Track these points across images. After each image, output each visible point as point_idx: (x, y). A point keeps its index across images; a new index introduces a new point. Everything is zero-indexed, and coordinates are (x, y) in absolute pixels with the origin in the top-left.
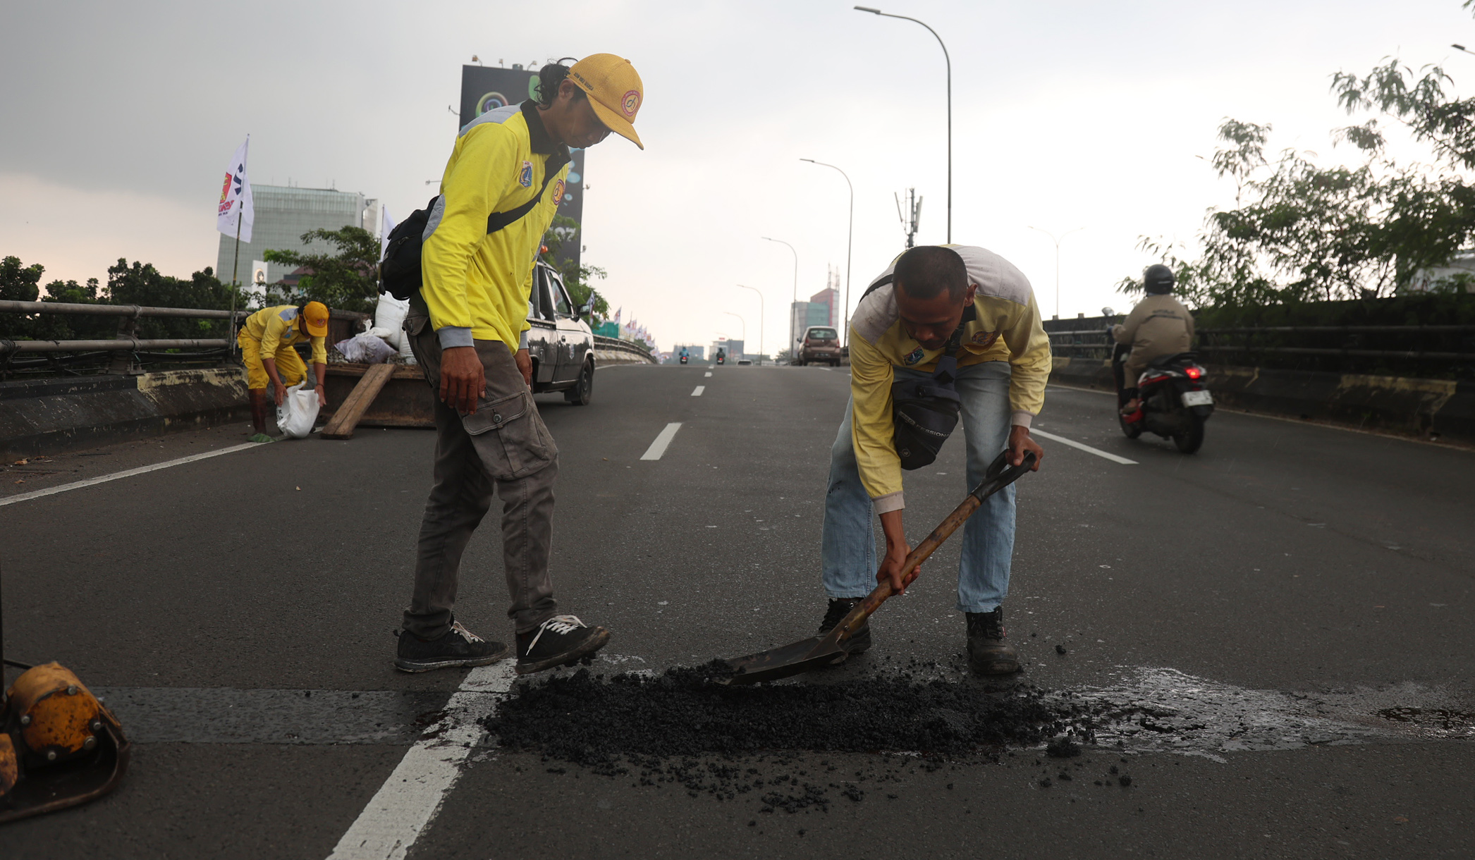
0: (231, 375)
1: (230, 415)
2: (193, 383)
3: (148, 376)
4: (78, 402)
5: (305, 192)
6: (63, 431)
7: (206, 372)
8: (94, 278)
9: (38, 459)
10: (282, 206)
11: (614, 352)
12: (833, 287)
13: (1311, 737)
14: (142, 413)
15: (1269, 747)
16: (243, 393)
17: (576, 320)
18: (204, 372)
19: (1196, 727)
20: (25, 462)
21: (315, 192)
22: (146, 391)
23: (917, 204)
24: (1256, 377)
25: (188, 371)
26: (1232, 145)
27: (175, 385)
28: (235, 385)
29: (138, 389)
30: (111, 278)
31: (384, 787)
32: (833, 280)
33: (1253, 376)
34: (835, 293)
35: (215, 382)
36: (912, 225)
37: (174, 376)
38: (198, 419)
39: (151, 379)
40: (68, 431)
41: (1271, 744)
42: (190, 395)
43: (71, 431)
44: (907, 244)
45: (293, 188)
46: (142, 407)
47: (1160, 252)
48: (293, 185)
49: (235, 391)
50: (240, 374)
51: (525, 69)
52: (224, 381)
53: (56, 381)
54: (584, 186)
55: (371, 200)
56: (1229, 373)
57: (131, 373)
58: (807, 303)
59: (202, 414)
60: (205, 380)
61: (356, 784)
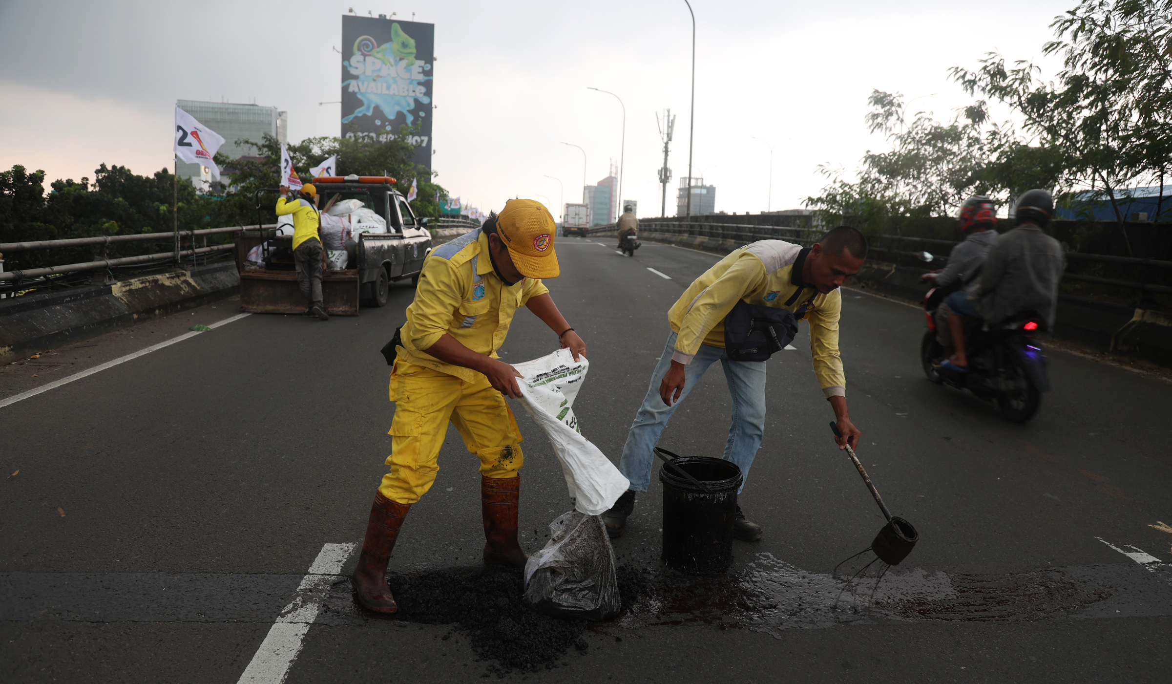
0: (178, 277)
1: (179, 306)
2: (152, 286)
3: (119, 284)
4: (71, 308)
5: (234, 107)
6: (62, 331)
7: (161, 277)
8: (85, 176)
9: (47, 352)
10: (218, 117)
11: (455, 229)
12: (613, 175)
13: (840, 617)
14: (117, 312)
15: (811, 626)
16: (187, 289)
17: (418, 229)
18: (159, 277)
19: (771, 606)
20: (38, 356)
21: (242, 107)
22: (119, 295)
23: (672, 120)
24: (893, 271)
25: (147, 278)
26: (879, 109)
27: (139, 288)
28: (182, 284)
29: (113, 294)
30: (97, 177)
31: (254, 659)
32: (614, 170)
33: (891, 270)
34: (614, 180)
35: (167, 283)
36: (668, 136)
37: (138, 282)
38: (157, 312)
39: (121, 286)
40: (66, 331)
41: (814, 624)
42: (151, 295)
43: (68, 330)
44: (664, 150)
45: (225, 104)
46: (116, 308)
47: (832, 178)
48: (225, 101)
49: (182, 288)
50: (185, 275)
51: (388, 18)
52: (174, 282)
53: (55, 295)
54: (433, 106)
55: (283, 112)
56: (875, 266)
57: (107, 284)
58: (595, 187)
59: (159, 308)
60: (160, 282)
61: (237, 656)
